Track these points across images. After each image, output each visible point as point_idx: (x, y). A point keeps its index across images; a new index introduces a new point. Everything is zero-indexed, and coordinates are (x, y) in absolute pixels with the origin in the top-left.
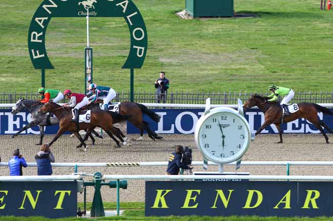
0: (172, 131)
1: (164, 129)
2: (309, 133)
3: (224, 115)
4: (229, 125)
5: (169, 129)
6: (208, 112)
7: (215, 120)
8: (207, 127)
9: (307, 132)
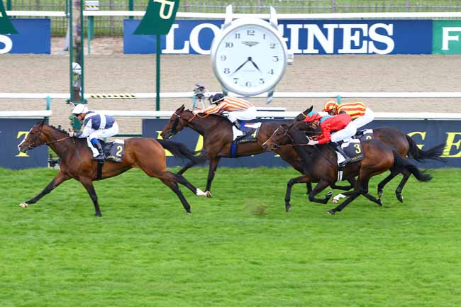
0: (186, 50)
1: (176, 48)
2: (374, 53)
3: (251, 29)
4: (257, 43)
5: (182, 47)
6: (230, 24)
7: (238, 36)
8: (228, 45)
9: (370, 52)
